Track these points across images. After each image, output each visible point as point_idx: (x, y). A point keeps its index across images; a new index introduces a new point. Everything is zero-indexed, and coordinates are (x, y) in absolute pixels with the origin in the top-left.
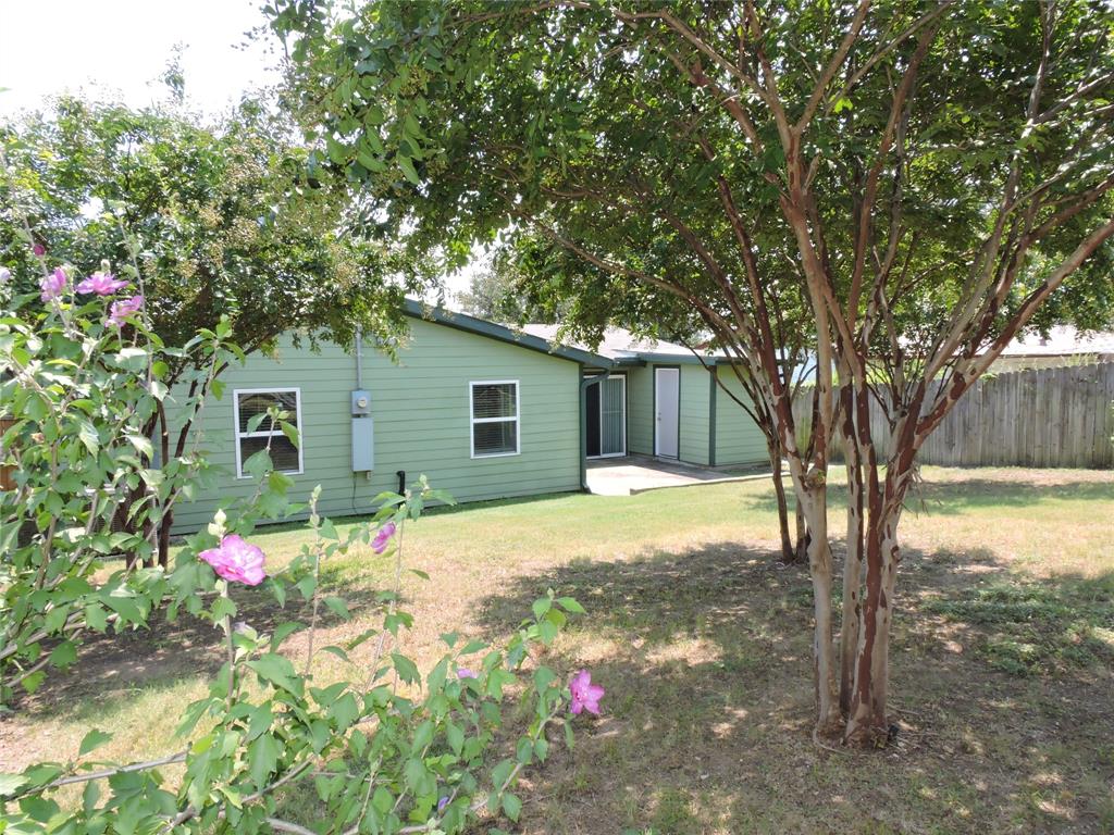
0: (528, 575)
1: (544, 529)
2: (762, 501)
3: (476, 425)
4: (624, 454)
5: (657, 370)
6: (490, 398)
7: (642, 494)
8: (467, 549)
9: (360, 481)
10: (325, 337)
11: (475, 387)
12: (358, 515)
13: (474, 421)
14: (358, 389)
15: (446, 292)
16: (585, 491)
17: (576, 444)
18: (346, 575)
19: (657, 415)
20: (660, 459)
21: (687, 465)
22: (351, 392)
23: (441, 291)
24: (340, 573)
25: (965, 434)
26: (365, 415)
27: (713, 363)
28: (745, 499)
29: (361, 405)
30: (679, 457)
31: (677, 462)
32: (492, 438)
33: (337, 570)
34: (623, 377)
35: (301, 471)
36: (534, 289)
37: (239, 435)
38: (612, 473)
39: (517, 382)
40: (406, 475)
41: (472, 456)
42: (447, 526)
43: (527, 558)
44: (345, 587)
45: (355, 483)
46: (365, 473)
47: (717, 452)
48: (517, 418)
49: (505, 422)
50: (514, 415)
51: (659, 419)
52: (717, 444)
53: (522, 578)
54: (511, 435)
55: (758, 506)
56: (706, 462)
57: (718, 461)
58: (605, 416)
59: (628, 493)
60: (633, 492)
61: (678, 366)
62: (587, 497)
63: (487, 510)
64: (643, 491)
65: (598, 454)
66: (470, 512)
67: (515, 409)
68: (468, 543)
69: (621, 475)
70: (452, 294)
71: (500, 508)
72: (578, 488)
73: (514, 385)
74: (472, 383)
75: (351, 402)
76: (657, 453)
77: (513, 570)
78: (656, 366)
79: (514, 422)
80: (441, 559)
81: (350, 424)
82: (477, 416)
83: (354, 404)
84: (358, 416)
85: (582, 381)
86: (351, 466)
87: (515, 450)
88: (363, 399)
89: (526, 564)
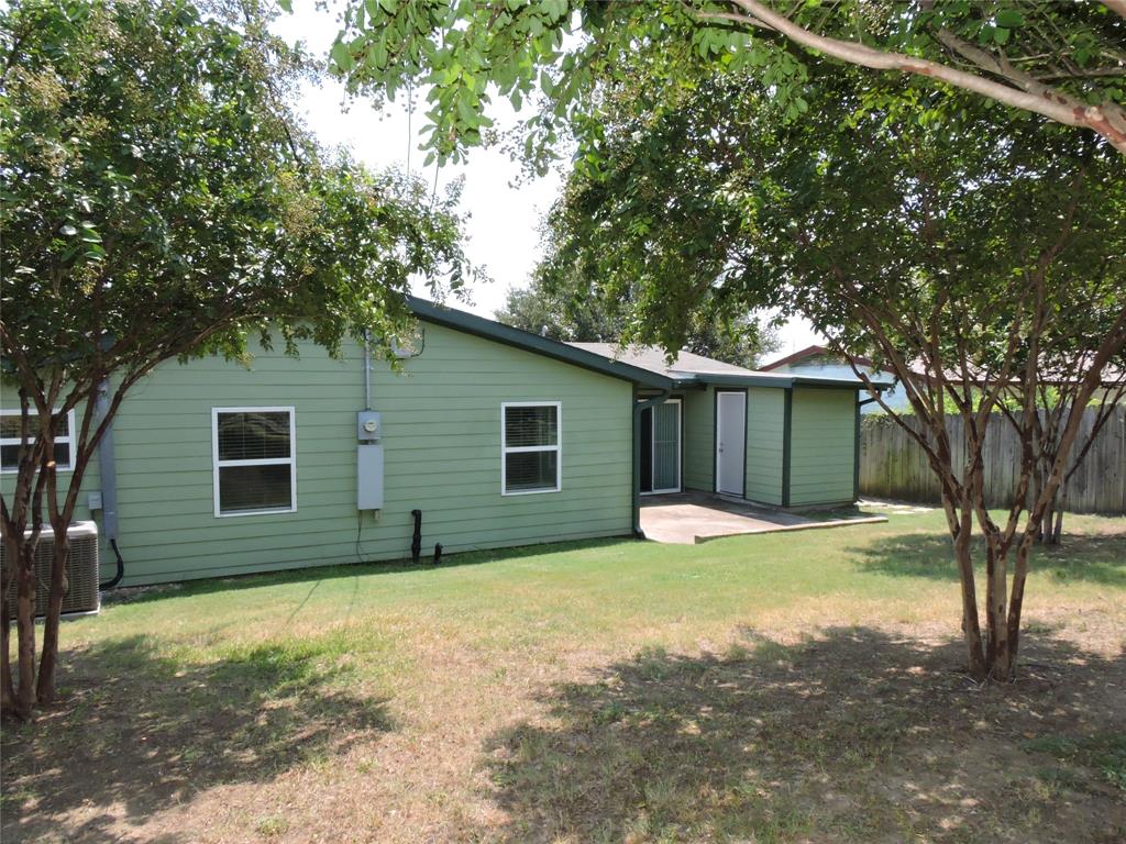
0: (576, 680)
1: (593, 594)
2: (873, 559)
3: (509, 456)
4: (679, 490)
5: (719, 394)
6: (526, 423)
7: (710, 542)
8: (492, 625)
9: (366, 522)
10: (302, 334)
11: (508, 409)
12: (363, 563)
13: (506, 450)
14: (366, 410)
15: (464, 265)
16: (639, 536)
17: (628, 479)
18: (318, 667)
19: (718, 447)
20: (722, 497)
21: (753, 504)
22: (357, 412)
23: (456, 265)
24: (313, 661)
25: (1101, 473)
26: (373, 442)
27: (789, 386)
28: (847, 555)
29: (368, 429)
30: (744, 494)
31: (743, 501)
32: (529, 471)
33: (310, 655)
34: (678, 401)
35: (294, 508)
36: (590, 257)
37: (218, 464)
38: (668, 513)
39: (558, 404)
40: (423, 515)
41: (504, 493)
42: (469, 583)
43: (572, 645)
44: (312, 689)
45: (360, 524)
46: (373, 512)
47: (792, 490)
48: (558, 448)
49: (543, 452)
50: (554, 442)
51: (721, 451)
52: (793, 481)
53: (567, 688)
54: (550, 466)
55: (869, 567)
56: (779, 501)
57: (793, 500)
58: (657, 445)
59: (692, 541)
60: (699, 540)
61: (745, 389)
62: (642, 545)
63: (519, 559)
64: (711, 538)
65: (650, 490)
66: (499, 563)
67: (556, 437)
68: (494, 615)
69: (677, 516)
70: (472, 268)
71: (536, 557)
72: (629, 532)
73: (554, 408)
74: (504, 405)
75: (357, 425)
76: (718, 490)
77: (554, 669)
78: (718, 389)
79: (555, 453)
80: (454, 642)
81: (356, 451)
82: (510, 443)
83: (360, 427)
84: (366, 442)
85: (635, 405)
86: (356, 504)
87: (555, 485)
88: (371, 422)
89: (572, 656)
